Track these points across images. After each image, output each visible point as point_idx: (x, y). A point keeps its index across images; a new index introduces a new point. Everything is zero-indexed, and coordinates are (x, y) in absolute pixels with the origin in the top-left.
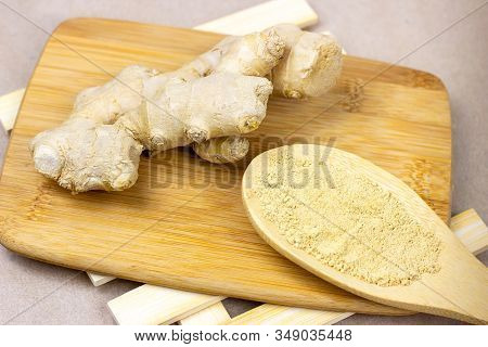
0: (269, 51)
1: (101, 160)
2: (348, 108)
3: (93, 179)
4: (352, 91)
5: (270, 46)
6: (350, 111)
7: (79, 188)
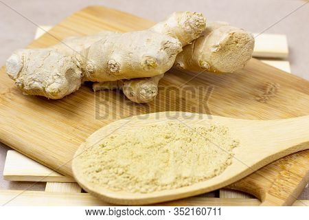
0: (189, 24)
1: (45, 70)
2: (259, 99)
3: (36, 83)
4: (268, 90)
5: (191, 20)
6: (259, 101)
7: (26, 88)
